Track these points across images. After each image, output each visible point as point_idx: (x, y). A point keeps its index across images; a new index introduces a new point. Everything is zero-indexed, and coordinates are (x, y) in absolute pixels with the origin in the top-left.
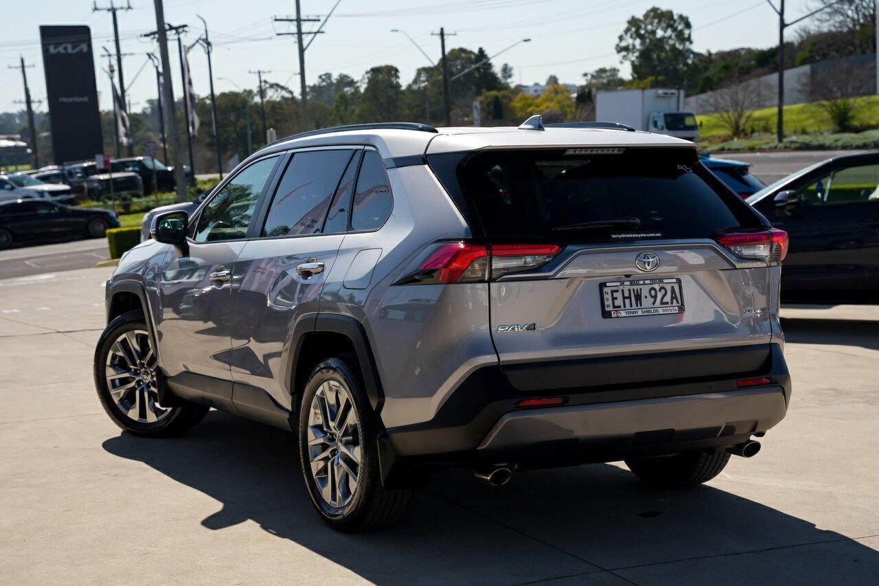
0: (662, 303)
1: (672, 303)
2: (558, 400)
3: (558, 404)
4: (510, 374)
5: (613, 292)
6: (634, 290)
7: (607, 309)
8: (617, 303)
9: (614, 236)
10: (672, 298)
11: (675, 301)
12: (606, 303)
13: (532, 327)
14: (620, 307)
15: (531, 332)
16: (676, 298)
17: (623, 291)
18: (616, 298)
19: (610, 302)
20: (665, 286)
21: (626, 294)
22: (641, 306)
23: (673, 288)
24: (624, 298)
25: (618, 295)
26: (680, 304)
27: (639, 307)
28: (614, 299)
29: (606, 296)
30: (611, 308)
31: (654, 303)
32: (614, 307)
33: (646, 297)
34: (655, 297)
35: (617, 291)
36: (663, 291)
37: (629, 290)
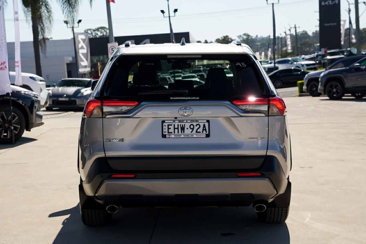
0: (197, 132)
1: (203, 132)
2: (133, 176)
3: (133, 177)
4: (110, 162)
5: (168, 125)
6: (180, 125)
7: (164, 133)
8: (170, 131)
9: (171, 98)
10: (203, 130)
11: (204, 131)
12: (164, 130)
13: (122, 140)
14: (172, 133)
15: (121, 142)
16: (206, 130)
17: (174, 125)
18: (170, 129)
19: (167, 130)
20: (200, 124)
21: (176, 127)
22: (184, 133)
23: (204, 125)
24: (175, 128)
25: (172, 127)
26: (208, 133)
27: (183, 133)
28: (169, 129)
29: (164, 127)
30: (167, 133)
31: (191, 132)
32: (168, 132)
33: (187, 129)
34: (193, 129)
35: (171, 125)
36: (198, 126)
37: (178, 125)
